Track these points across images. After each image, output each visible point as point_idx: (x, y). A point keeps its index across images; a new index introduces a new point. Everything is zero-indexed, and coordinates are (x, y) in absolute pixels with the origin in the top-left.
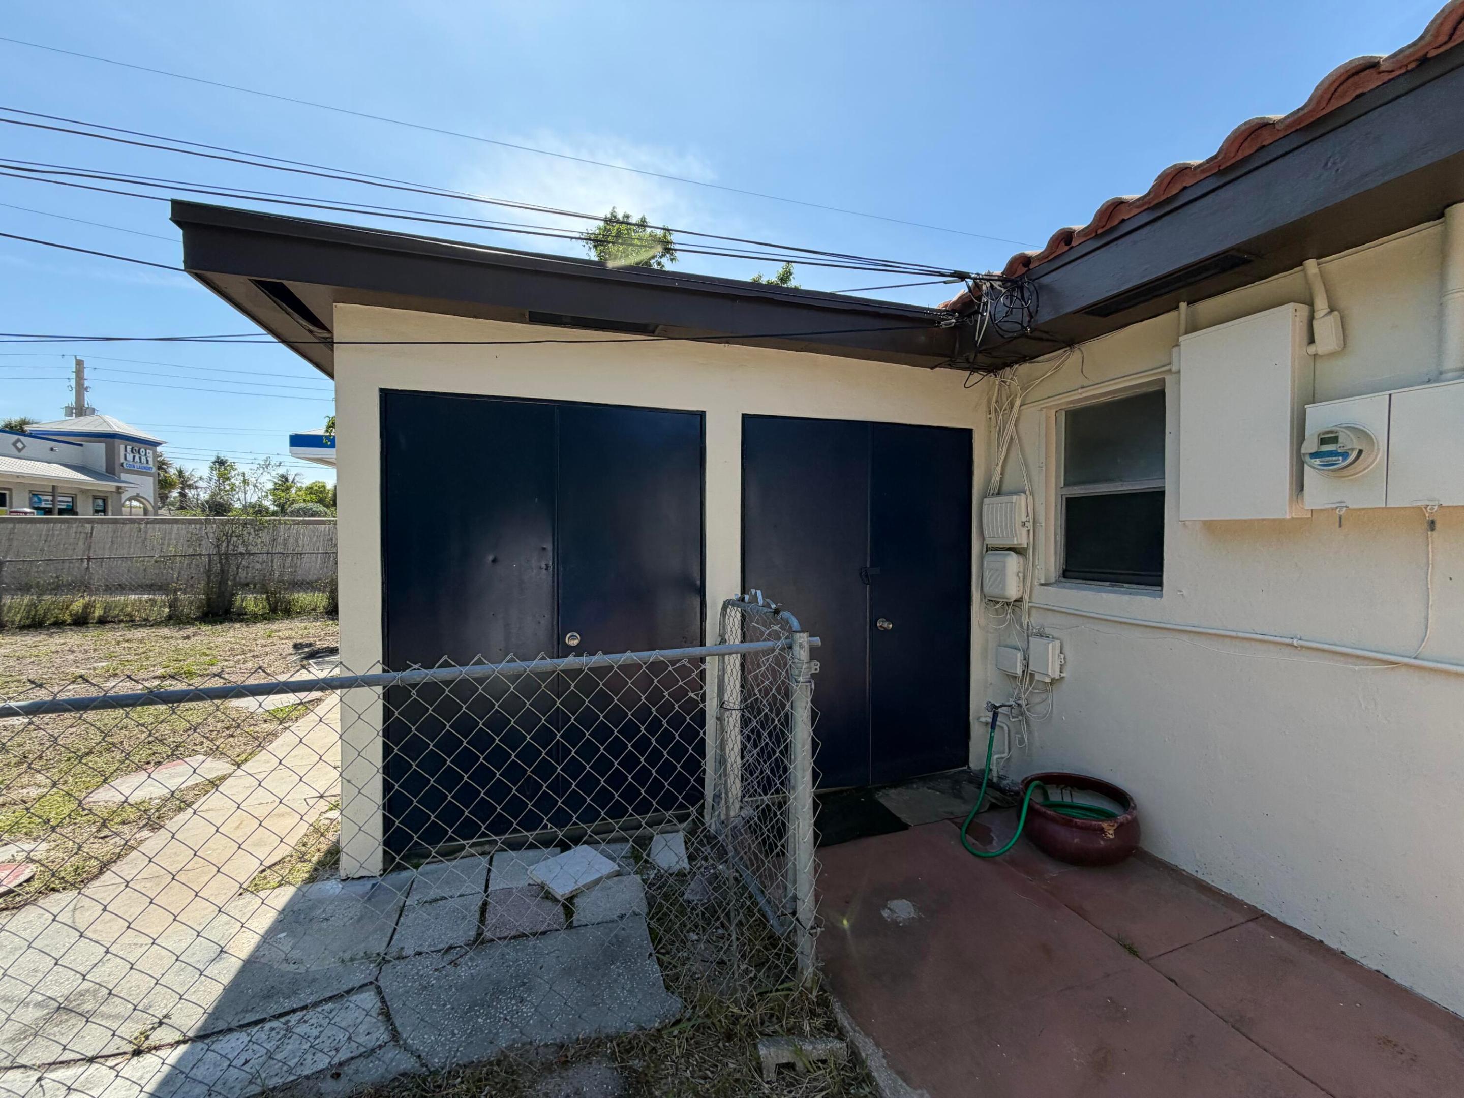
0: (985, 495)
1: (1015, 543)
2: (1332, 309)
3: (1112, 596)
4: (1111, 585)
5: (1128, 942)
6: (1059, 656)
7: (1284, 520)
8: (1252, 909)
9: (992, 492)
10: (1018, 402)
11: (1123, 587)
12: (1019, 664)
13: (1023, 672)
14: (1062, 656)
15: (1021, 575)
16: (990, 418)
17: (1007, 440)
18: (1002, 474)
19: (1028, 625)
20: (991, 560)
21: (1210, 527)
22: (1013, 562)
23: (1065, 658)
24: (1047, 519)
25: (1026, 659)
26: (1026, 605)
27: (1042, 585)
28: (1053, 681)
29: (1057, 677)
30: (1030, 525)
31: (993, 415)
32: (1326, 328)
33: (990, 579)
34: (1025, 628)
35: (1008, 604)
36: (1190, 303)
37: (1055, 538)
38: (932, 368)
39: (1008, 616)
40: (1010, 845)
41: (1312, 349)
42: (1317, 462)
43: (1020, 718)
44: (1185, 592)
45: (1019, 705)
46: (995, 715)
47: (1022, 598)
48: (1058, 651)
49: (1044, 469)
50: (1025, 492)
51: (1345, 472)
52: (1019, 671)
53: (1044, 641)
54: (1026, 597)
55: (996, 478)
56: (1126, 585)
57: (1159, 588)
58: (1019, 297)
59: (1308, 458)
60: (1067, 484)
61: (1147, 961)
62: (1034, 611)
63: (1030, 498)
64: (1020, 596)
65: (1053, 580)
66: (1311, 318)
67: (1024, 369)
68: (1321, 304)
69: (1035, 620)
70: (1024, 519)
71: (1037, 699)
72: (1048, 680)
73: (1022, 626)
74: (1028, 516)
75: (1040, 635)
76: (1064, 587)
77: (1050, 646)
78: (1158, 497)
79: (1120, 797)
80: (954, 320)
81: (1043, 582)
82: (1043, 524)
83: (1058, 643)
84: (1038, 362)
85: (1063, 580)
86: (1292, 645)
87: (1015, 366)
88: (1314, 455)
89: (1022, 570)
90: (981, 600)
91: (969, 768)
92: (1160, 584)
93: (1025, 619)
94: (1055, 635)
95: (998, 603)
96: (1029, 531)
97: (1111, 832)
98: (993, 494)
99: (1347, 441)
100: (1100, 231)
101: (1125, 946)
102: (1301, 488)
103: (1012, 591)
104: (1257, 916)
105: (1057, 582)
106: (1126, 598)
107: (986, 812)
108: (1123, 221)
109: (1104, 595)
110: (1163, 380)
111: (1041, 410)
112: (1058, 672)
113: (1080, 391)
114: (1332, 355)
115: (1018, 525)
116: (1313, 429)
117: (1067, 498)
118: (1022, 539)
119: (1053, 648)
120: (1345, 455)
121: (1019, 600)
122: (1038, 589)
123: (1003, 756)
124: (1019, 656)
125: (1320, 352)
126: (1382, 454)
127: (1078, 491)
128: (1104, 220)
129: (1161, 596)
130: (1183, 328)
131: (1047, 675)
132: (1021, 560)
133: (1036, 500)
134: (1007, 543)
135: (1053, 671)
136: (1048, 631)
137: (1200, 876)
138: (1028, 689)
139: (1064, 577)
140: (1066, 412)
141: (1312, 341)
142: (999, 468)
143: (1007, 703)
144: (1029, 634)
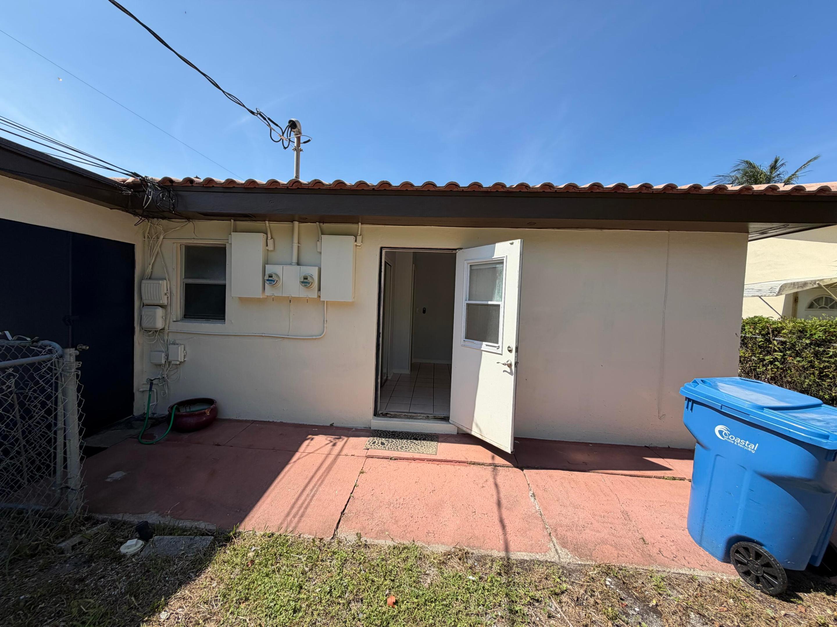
0: (142, 279)
1: (161, 302)
2: (272, 238)
3: (207, 324)
4: (205, 321)
5: (217, 444)
6: (183, 352)
7: (260, 298)
8: (252, 421)
9: (146, 277)
10: (162, 237)
11: (210, 321)
12: (163, 358)
13: (166, 362)
14: (185, 351)
15: (164, 318)
16: (144, 240)
17: (156, 253)
18: (152, 269)
19: (167, 340)
20: (146, 311)
21: (240, 299)
22: (160, 312)
23: (186, 353)
24: (177, 292)
25: (167, 356)
26: (166, 331)
27: (174, 321)
28: (181, 362)
29: (183, 361)
30: (169, 295)
31: (146, 239)
32: (270, 242)
33: (146, 320)
34: (166, 341)
35: (156, 331)
36: (234, 220)
37: (180, 301)
38: (111, 209)
39: (156, 337)
40: (167, 433)
41: (267, 248)
42: (268, 282)
43: (164, 383)
44: (233, 322)
45: (164, 378)
46: (151, 384)
47: (164, 328)
48: (183, 349)
49: (175, 270)
50: (166, 279)
51: (274, 286)
52: (163, 362)
53: (176, 346)
54: (167, 328)
55: (149, 270)
56: (211, 320)
57: (224, 321)
58: (168, 195)
59: (266, 281)
60: (185, 278)
61: (224, 445)
62: (170, 334)
63: (168, 282)
64: (163, 327)
65: (179, 319)
66: (267, 239)
67: (165, 222)
68: (269, 236)
69: (171, 338)
70: (165, 292)
71: (172, 373)
72: (178, 363)
73: (164, 341)
74: (167, 290)
75: (174, 344)
76: (185, 322)
77: (180, 348)
78: (223, 287)
79: (210, 402)
80: (130, 192)
81: (175, 320)
82: (175, 294)
83: (183, 346)
84: (172, 221)
85: (184, 319)
86: (262, 336)
87: (160, 220)
88: (268, 280)
89: (164, 315)
90: (140, 330)
91: (133, 415)
92: (224, 319)
93: (166, 338)
94: (181, 343)
95: (150, 331)
96: (168, 297)
97: (208, 413)
98: (147, 278)
99: (274, 278)
100: (204, 186)
101: (216, 445)
102: (264, 289)
103: (160, 325)
104: (254, 422)
105: (181, 320)
106: (212, 325)
107: (150, 428)
108: (213, 186)
109: (203, 324)
110: (225, 244)
111: (174, 243)
112: (183, 359)
113: (193, 240)
114: (271, 251)
115: (163, 294)
116: (267, 273)
117: (186, 284)
118: (164, 301)
119: (181, 349)
120: (274, 281)
121: (163, 329)
122: (172, 323)
123: (154, 404)
124: (163, 355)
125: (269, 249)
126: (281, 282)
127: (190, 281)
128: (207, 183)
129: (225, 323)
130: (232, 230)
131: (178, 361)
132: (164, 311)
133: (171, 283)
134: (156, 302)
135: (181, 359)
136: (177, 342)
137: (238, 418)
138: (168, 369)
139: (185, 318)
140: (185, 246)
141: (267, 246)
142: (151, 266)
143: (157, 378)
144: (167, 344)
